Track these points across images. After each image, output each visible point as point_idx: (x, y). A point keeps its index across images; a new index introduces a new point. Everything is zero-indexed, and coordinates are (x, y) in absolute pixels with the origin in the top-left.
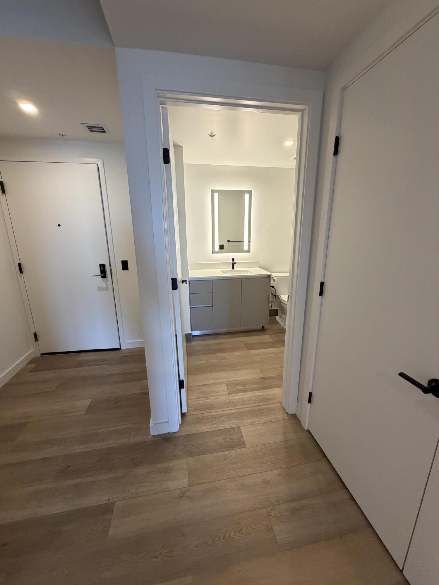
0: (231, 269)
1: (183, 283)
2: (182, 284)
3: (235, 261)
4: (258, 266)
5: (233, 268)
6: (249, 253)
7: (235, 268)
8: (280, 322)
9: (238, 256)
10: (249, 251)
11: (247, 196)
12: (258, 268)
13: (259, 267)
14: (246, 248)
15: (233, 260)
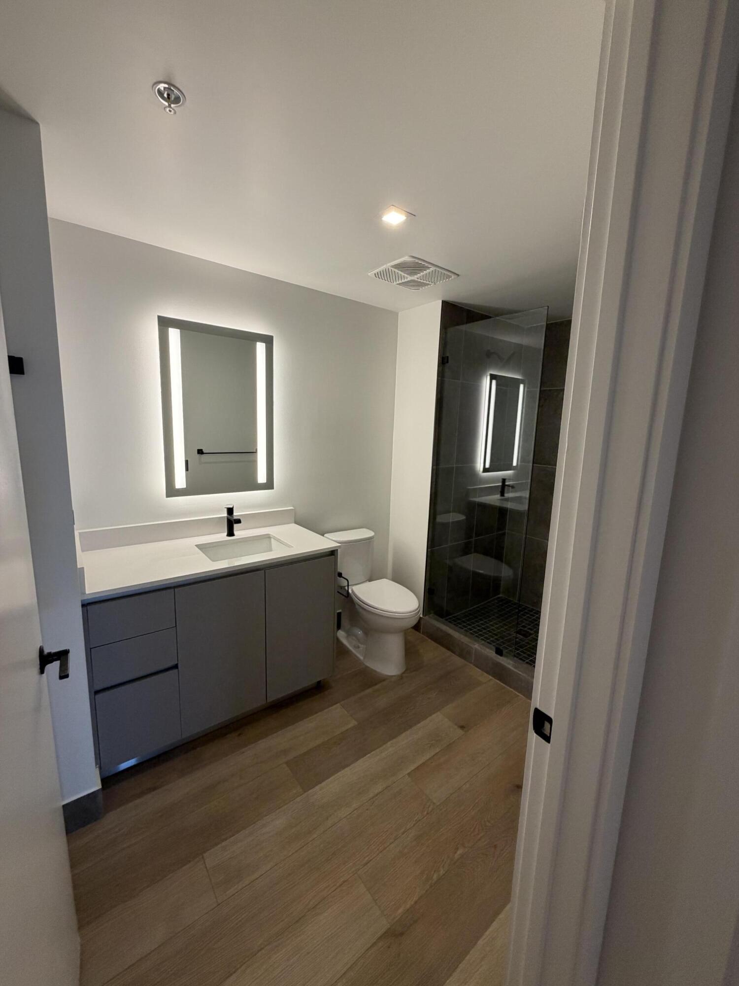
0: (223, 536)
1: (49, 667)
2: (42, 671)
3: (236, 514)
4: (293, 520)
5: (231, 533)
6: (272, 490)
7: (235, 533)
8: (351, 648)
9: (242, 501)
10: (269, 485)
11: (261, 348)
12: (294, 524)
13: (296, 523)
14: (262, 478)
15: (230, 511)
